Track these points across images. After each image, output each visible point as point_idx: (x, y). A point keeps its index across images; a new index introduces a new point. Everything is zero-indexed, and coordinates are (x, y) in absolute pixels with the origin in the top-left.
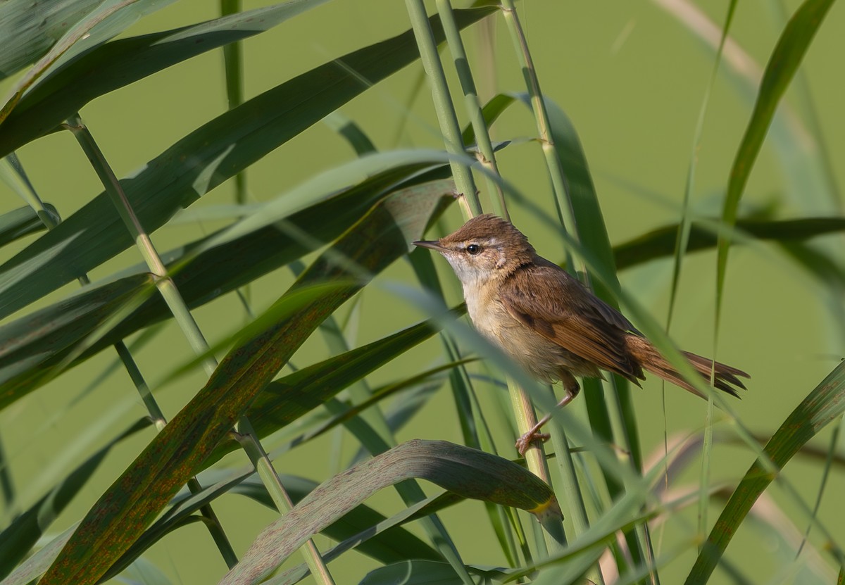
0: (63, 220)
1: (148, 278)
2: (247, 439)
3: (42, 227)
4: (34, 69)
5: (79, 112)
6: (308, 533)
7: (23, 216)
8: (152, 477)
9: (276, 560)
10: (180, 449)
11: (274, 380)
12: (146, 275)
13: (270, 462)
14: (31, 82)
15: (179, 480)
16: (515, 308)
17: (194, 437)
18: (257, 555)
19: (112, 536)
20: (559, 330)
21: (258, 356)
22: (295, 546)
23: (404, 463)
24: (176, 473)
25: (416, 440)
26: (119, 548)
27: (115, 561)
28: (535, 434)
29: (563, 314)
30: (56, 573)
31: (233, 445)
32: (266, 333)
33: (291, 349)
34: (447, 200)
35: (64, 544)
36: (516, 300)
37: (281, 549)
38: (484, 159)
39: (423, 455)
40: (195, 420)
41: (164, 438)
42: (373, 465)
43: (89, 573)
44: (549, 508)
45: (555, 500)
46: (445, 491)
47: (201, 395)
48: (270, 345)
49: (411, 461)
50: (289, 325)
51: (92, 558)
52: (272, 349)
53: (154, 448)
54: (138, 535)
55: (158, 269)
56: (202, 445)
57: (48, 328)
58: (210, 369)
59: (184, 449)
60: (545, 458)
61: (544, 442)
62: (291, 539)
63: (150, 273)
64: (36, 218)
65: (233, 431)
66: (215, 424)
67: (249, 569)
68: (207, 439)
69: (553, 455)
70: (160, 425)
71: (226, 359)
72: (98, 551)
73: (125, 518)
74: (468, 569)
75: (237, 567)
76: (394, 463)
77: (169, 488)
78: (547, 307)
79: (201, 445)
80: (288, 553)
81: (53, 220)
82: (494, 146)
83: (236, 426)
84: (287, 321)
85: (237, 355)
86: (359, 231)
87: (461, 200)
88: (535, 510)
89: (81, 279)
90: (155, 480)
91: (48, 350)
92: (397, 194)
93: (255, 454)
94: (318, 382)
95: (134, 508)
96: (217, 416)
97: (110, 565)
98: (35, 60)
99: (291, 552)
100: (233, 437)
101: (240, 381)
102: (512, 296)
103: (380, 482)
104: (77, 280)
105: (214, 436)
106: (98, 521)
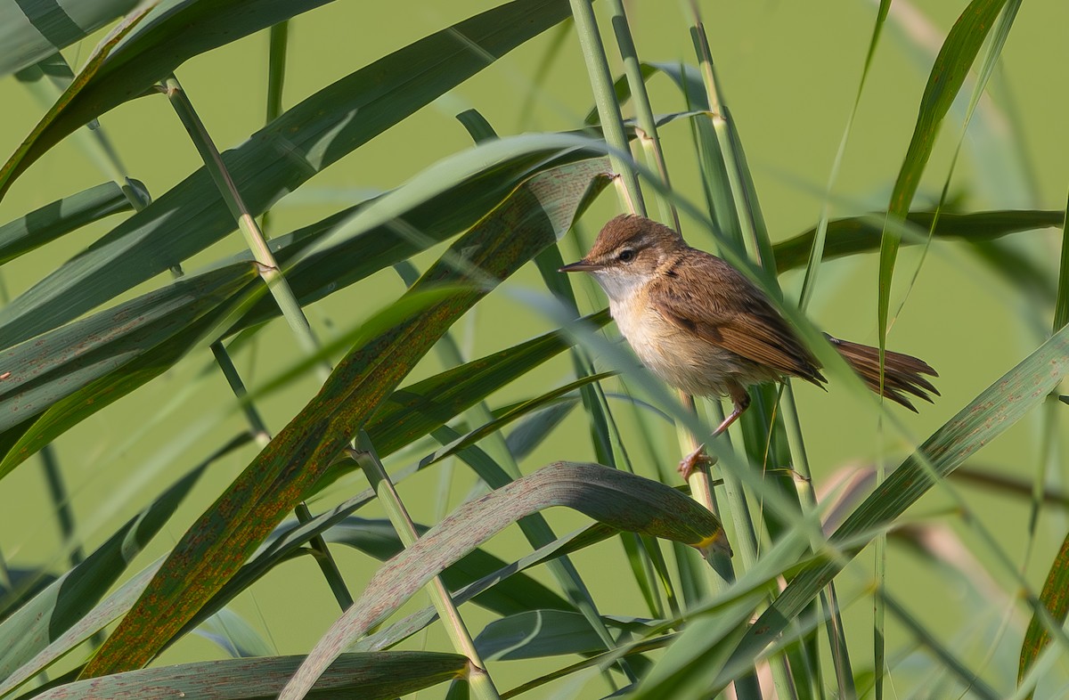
0: (153, 200)
1: (252, 268)
2: (366, 457)
3: (128, 207)
4: (123, 22)
5: (174, 72)
6: (435, 568)
7: (106, 194)
8: (255, 499)
9: (397, 599)
10: (288, 467)
11: (399, 388)
12: (251, 263)
13: (392, 486)
14: (118, 38)
15: (286, 504)
16: (673, 313)
17: (304, 454)
18: (376, 594)
19: (207, 569)
20: (725, 332)
21: (379, 361)
22: (420, 583)
23: (547, 488)
24: (282, 496)
25: (561, 462)
26: (215, 583)
27: (210, 597)
28: (701, 456)
29: (728, 315)
30: (141, 612)
31: (350, 465)
32: (389, 334)
33: (418, 353)
34: (601, 182)
35: (151, 578)
36: (673, 304)
37: (404, 587)
38: (645, 135)
39: (571, 480)
40: (305, 434)
41: (269, 454)
42: (512, 491)
43: (179, 612)
44: (716, 542)
45: (723, 533)
46: (596, 522)
47: (312, 405)
48: (394, 348)
49: (552, 487)
50: (416, 325)
51: (184, 593)
52: (396, 353)
53: (257, 466)
54: (237, 569)
55: (264, 257)
56: (313, 464)
57: (135, 323)
58: (322, 375)
59: (292, 469)
60: (712, 484)
61: (711, 465)
62: (415, 576)
63: (255, 262)
64: (122, 197)
65: (350, 448)
66: (328, 439)
67: (366, 610)
68: (319, 456)
69: (720, 482)
70: (262, 441)
71: (341, 364)
72: (190, 586)
73: (223, 547)
74: (605, 621)
75: (352, 609)
76: (536, 488)
77: (275, 514)
78: (709, 308)
79: (312, 462)
80: (412, 591)
81: (141, 200)
82: (656, 121)
83: (353, 442)
84: (415, 320)
85: (355, 359)
86: (499, 216)
87: (617, 182)
88: (699, 545)
89: (173, 268)
90: (258, 504)
91: (134, 349)
92: (543, 173)
93: (375, 476)
94: (448, 392)
95: (233, 536)
96: (331, 430)
97: (205, 602)
98: (124, 11)
99: (414, 590)
100: (349, 455)
101: (358, 389)
102: (667, 301)
103: (519, 510)
104: (169, 270)
105: (327, 454)
106: (190, 551)
